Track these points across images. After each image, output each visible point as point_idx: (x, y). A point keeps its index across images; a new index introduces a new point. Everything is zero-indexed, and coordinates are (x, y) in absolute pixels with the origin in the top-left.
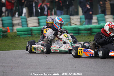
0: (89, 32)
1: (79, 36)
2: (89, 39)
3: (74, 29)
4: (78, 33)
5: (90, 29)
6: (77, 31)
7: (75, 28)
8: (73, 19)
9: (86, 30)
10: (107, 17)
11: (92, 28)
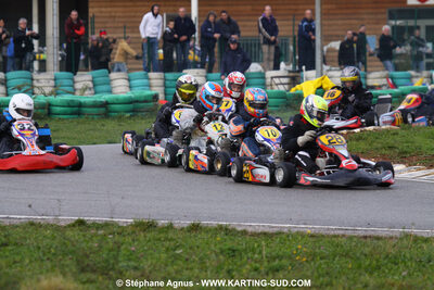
0: (103, 110)
1: (81, 120)
2: (103, 125)
3: (70, 104)
4: (79, 114)
5: (105, 104)
6: (76, 109)
7: (72, 101)
8: (38, 80)
9: (95, 105)
10: (113, 75)
11: (109, 101)
